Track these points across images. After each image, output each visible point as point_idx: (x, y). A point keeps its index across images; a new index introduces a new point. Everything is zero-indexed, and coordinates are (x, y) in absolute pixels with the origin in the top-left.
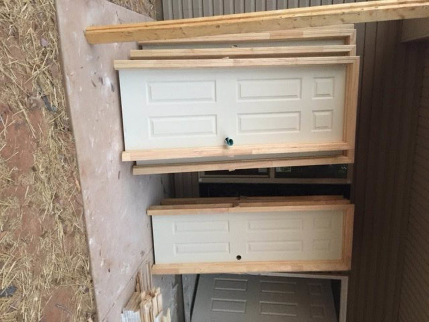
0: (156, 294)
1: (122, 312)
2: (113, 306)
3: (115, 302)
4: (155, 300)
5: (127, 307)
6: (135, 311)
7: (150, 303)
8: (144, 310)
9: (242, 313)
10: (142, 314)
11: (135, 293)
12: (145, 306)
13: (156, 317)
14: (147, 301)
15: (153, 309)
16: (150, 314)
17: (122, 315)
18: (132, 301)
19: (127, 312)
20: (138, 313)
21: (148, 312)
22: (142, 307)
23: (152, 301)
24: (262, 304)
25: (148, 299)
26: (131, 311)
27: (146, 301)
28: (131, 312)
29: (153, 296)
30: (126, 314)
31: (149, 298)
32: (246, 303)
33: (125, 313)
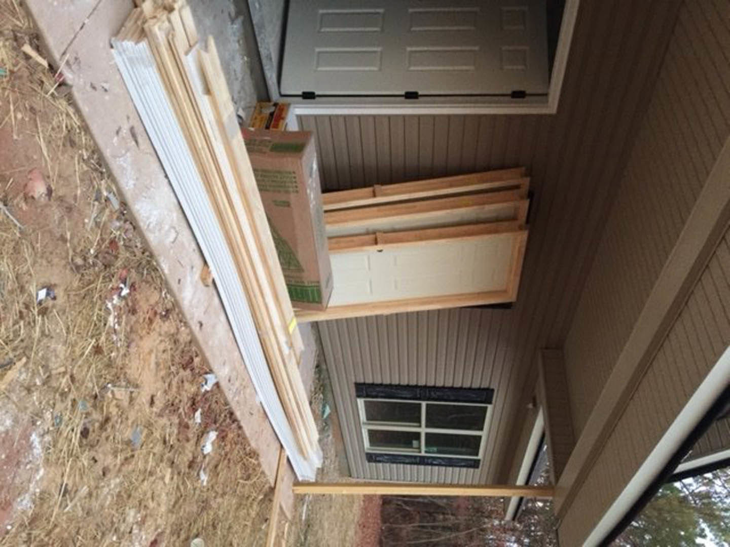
0: (176, 6)
1: (112, 47)
2: (82, 28)
3: (86, 21)
4: (175, 16)
5: (120, 36)
6: (137, 43)
7: (166, 24)
8: (154, 37)
9: (373, 71)
10: (154, 47)
11: (135, 10)
12: (156, 29)
13: (187, 53)
14: (159, 20)
15: (173, 36)
16: (171, 46)
17: (113, 51)
18: (129, 24)
19: (122, 45)
20: (143, 45)
21: (166, 43)
22: (150, 31)
23: (169, 21)
24: (412, 52)
25: (158, 16)
26: (129, 40)
27: (155, 20)
28: (129, 44)
29: (170, 10)
30: (120, 47)
31: (161, 13)
32: (381, 52)
33: (117, 47)
